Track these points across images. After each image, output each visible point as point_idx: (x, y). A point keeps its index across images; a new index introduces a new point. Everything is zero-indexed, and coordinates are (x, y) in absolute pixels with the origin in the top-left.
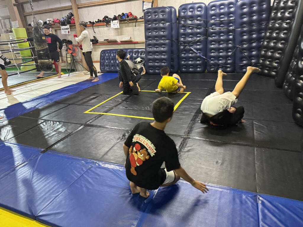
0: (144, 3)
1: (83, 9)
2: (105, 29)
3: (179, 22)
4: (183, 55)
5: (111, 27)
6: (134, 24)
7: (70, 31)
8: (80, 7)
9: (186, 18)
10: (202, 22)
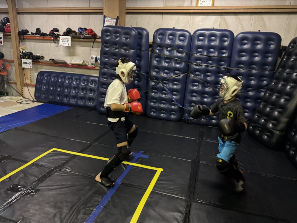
0: (106, 18)
1: (26, 16)
2: (53, 45)
3: (153, 50)
4: (153, 94)
5: (59, 43)
6: (92, 44)
7: (3, 41)
8: (20, 11)
9: (162, 46)
10: (184, 55)
